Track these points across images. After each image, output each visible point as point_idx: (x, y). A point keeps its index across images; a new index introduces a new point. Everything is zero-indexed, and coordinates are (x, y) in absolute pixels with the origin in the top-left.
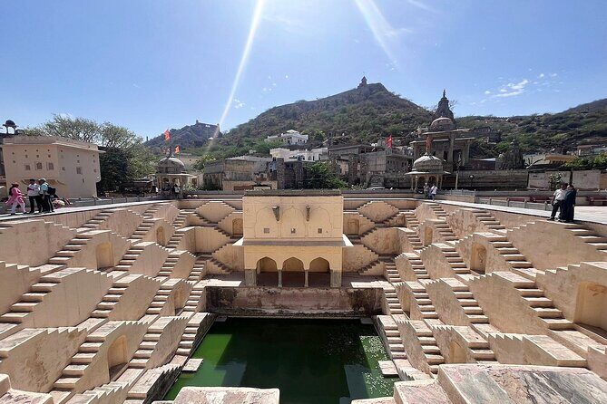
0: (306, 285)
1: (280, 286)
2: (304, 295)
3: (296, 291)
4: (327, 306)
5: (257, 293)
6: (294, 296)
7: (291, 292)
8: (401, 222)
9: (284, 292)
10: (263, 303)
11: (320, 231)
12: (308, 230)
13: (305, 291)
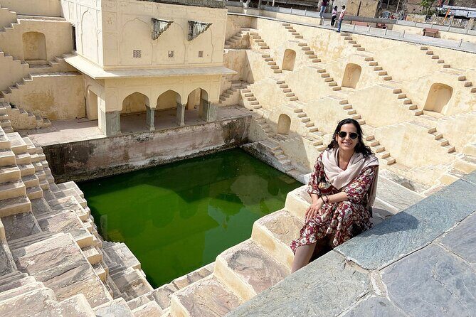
0: (182, 124)
1: (152, 129)
2: (180, 136)
3: (171, 132)
4: (201, 144)
5: (123, 142)
6: (169, 139)
7: (165, 134)
8: (245, 43)
9: (158, 135)
10: (130, 155)
11: (201, 54)
12: (187, 54)
13: (181, 131)
